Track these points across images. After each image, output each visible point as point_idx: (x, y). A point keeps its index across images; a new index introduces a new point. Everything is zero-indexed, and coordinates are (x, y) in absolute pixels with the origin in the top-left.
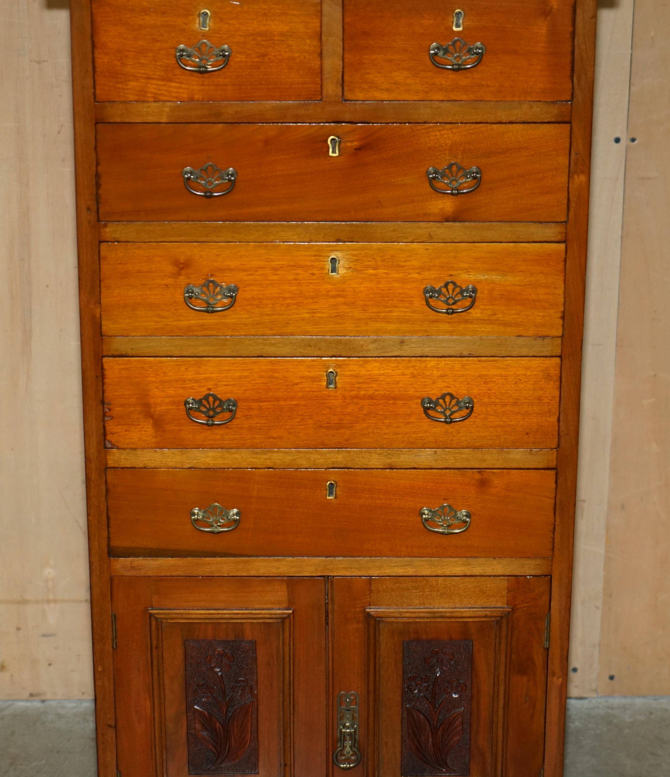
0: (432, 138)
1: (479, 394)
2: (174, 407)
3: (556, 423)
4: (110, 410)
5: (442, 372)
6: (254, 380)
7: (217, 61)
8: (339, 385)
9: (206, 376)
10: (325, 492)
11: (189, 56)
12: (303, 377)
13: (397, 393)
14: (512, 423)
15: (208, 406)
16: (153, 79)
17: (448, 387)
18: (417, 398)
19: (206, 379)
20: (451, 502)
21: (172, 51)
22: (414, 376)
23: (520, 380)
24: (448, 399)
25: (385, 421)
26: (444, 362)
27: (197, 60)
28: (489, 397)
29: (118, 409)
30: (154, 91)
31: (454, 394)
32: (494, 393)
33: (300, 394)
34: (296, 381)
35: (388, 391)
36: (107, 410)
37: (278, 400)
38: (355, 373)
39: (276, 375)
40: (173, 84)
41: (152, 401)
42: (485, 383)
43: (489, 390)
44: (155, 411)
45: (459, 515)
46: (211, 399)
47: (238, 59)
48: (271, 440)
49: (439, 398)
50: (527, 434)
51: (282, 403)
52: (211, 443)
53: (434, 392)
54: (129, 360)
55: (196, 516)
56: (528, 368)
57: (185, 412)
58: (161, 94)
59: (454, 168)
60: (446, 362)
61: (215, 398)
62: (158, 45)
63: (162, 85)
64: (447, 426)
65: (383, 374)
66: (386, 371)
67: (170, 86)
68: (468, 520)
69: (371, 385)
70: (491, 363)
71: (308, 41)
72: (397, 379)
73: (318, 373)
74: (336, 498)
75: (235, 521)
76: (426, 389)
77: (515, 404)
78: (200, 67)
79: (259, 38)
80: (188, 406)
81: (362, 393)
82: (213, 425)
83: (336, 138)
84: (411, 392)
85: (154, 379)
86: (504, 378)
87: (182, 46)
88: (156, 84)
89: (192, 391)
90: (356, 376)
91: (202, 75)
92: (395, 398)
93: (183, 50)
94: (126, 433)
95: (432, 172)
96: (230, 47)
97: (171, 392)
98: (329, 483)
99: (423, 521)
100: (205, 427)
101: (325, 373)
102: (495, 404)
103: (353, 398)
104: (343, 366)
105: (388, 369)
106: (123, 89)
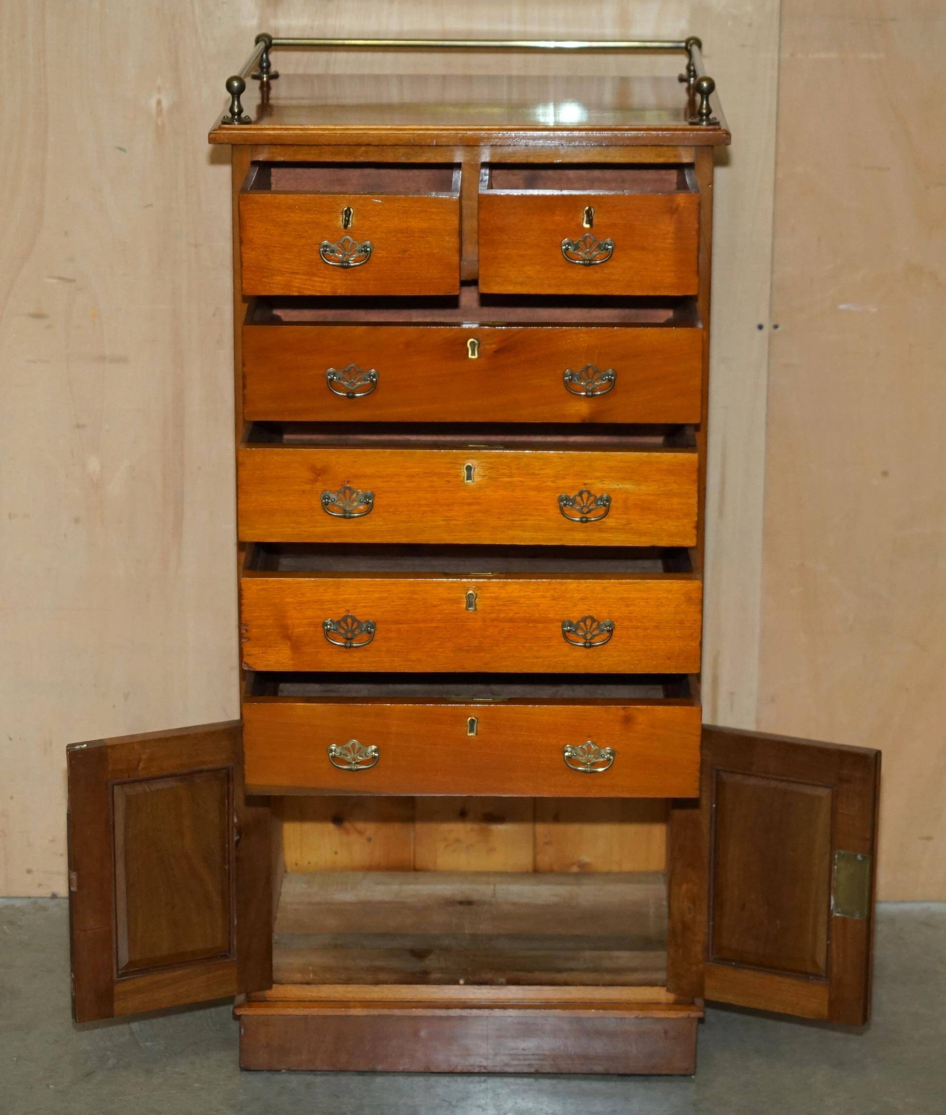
0: (568, 341)
1: (620, 618)
2: (311, 629)
3: (698, 647)
4: (247, 631)
5: (582, 595)
6: (393, 601)
7: (359, 257)
8: (478, 607)
9: (345, 596)
10: (466, 728)
11: (332, 251)
12: (442, 599)
13: (537, 615)
14: (654, 647)
15: (346, 628)
16: (297, 273)
17: (589, 610)
18: (558, 620)
19: (345, 601)
20: (594, 740)
21: (316, 247)
22: (554, 598)
23: (662, 603)
24: (588, 622)
25: (524, 645)
26: (584, 585)
27: (341, 255)
28: (630, 620)
29: (254, 630)
30: (297, 285)
31: (595, 617)
32: (635, 616)
33: (439, 616)
34: (435, 603)
35: (528, 614)
36: (245, 632)
37: (416, 621)
38: (495, 595)
39: (415, 596)
40: (317, 279)
41: (289, 622)
42: (627, 606)
43: (631, 613)
44: (292, 633)
45: (603, 753)
46: (349, 620)
47: (379, 255)
48: (410, 663)
49: (579, 622)
50: (669, 658)
51: (421, 625)
52: (349, 666)
53: (575, 615)
54: (267, 581)
55: (334, 753)
56: (670, 591)
57: (323, 634)
58: (305, 289)
59: (591, 371)
60: (587, 585)
61: (354, 619)
62: (303, 241)
63: (306, 279)
64: (588, 650)
65: (523, 597)
66: (526, 593)
67: (314, 281)
68: (611, 757)
69: (510, 608)
70: (632, 585)
71: (447, 238)
72: (537, 602)
73: (458, 595)
74: (477, 734)
75: (374, 757)
76: (568, 612)
77: (657, 627)
78: (343, 262)
79: (399, 235)
80: (326, 627)
81: (502, 615)
82: (351, 647)
83: (475, 341)
84: (551, 615)
85: (291, 600)
86: (645, 601)
87: (326, 242)
88: (301, 279)
89: (330, 612)
90: (496, 598)
91: (346, 270)
92: (535, 621)
93: (326, 246)
94: (264, 655)
95: (569, 374)
96: (371, 243)
97: (310, 613)
98: (470, 719)
99: (565, 759)
100: (344, 649)
101: (465, 595)
102: (637, 628)
103: (492, 620)
104: (483, 588)
105: (528, 591)
106: (269, 283)
